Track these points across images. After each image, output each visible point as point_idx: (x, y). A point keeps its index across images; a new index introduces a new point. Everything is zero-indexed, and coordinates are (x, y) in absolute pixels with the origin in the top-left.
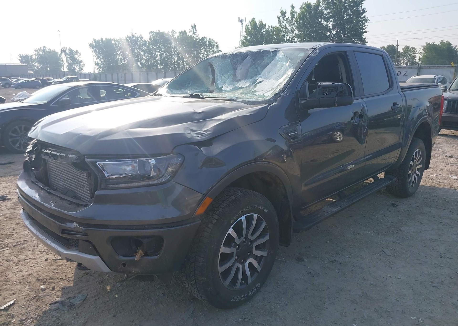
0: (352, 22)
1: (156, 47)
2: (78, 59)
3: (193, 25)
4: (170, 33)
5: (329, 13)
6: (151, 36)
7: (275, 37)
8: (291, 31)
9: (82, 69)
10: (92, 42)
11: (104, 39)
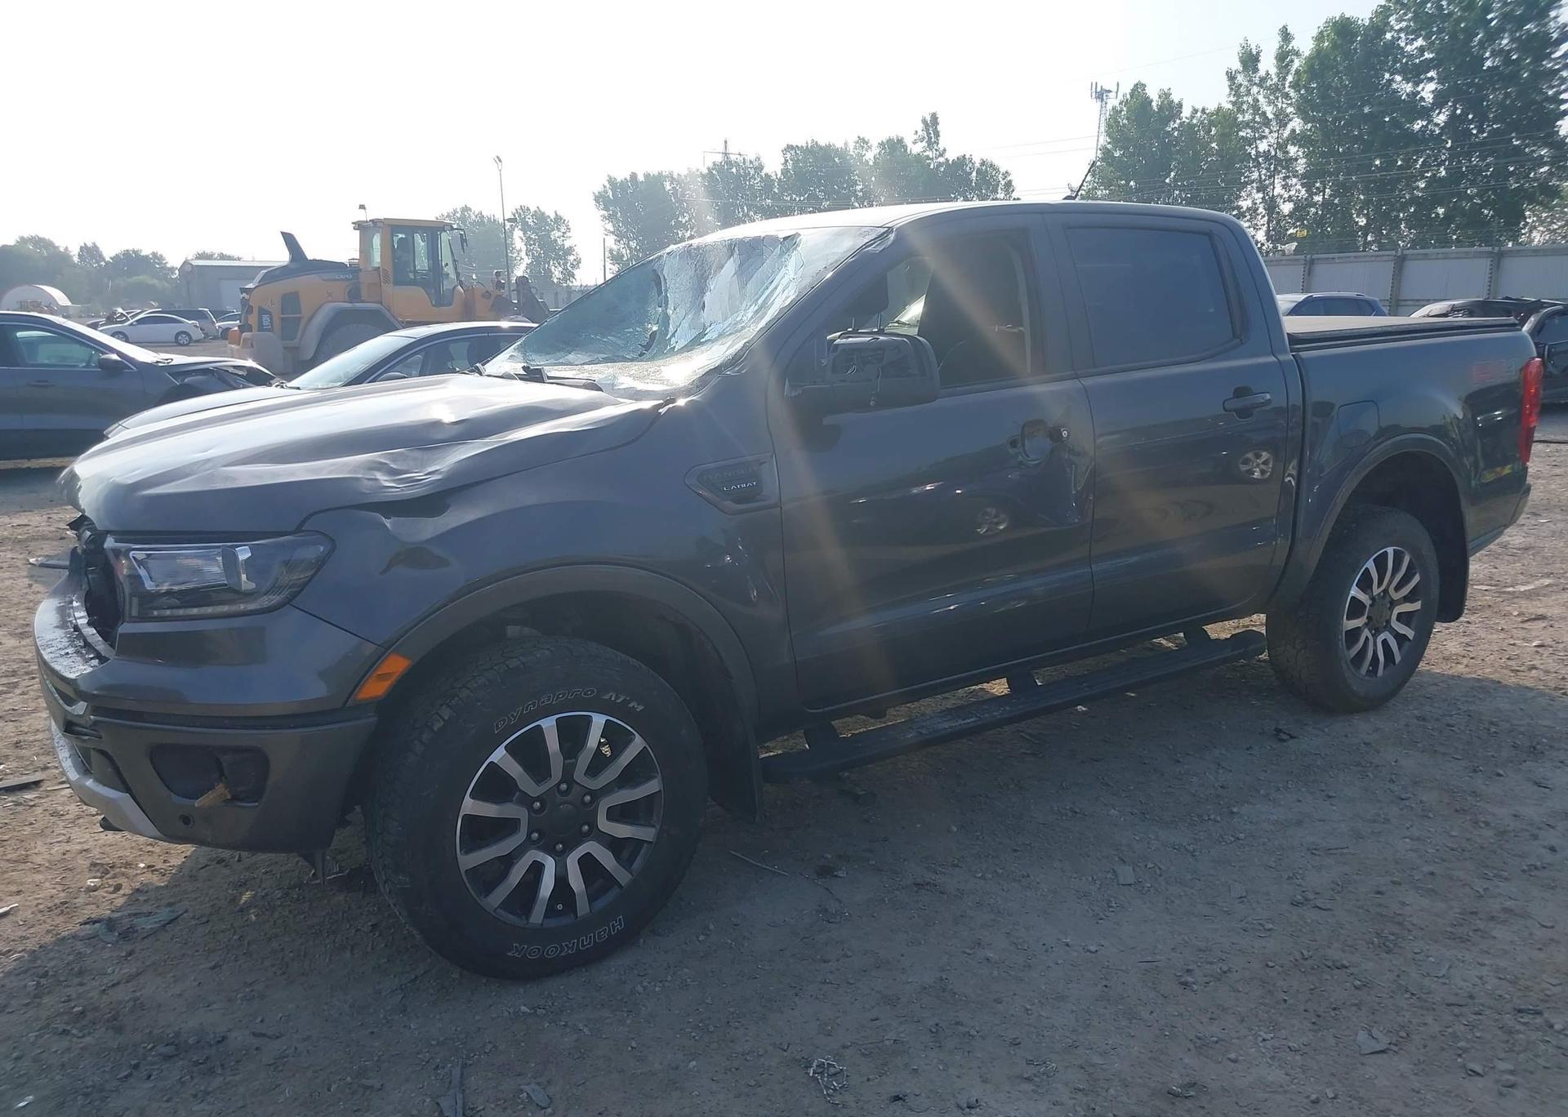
0: (1514, 77)
1: (802, 198)
2: (559, 242)
3: (928, 119)
4: (851, 146)
5: (1422, 50)
6: (786, 161)
7: (1214, 145)
8: (1274, 123)
9: (573, 276)
10: (605, 187)
11: (641, 178)
